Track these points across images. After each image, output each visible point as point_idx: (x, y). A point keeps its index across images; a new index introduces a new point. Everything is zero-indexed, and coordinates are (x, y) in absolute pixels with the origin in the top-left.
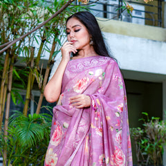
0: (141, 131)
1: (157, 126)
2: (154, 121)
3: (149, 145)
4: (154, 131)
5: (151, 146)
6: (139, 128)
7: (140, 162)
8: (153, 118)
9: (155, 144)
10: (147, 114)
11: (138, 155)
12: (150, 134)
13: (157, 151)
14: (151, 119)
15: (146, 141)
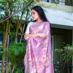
0: (62, 50)
1: (69, 48)
2: (68, 46)
3: (65, 56)
4: (67, 50)
5: (66, 56)
6: (62, 49)
7: (62, 63)
8: (67, 45)
9: (68, 55)
10: (65, 43)
11: (61, 60)
12: (66, 51)
13: (69, 58)
14: (66, 45)
15: (64, 54)
